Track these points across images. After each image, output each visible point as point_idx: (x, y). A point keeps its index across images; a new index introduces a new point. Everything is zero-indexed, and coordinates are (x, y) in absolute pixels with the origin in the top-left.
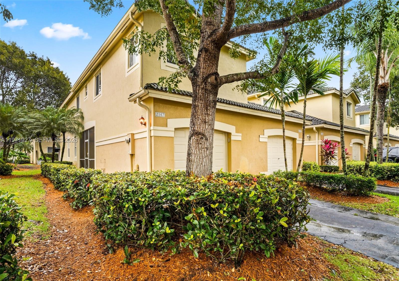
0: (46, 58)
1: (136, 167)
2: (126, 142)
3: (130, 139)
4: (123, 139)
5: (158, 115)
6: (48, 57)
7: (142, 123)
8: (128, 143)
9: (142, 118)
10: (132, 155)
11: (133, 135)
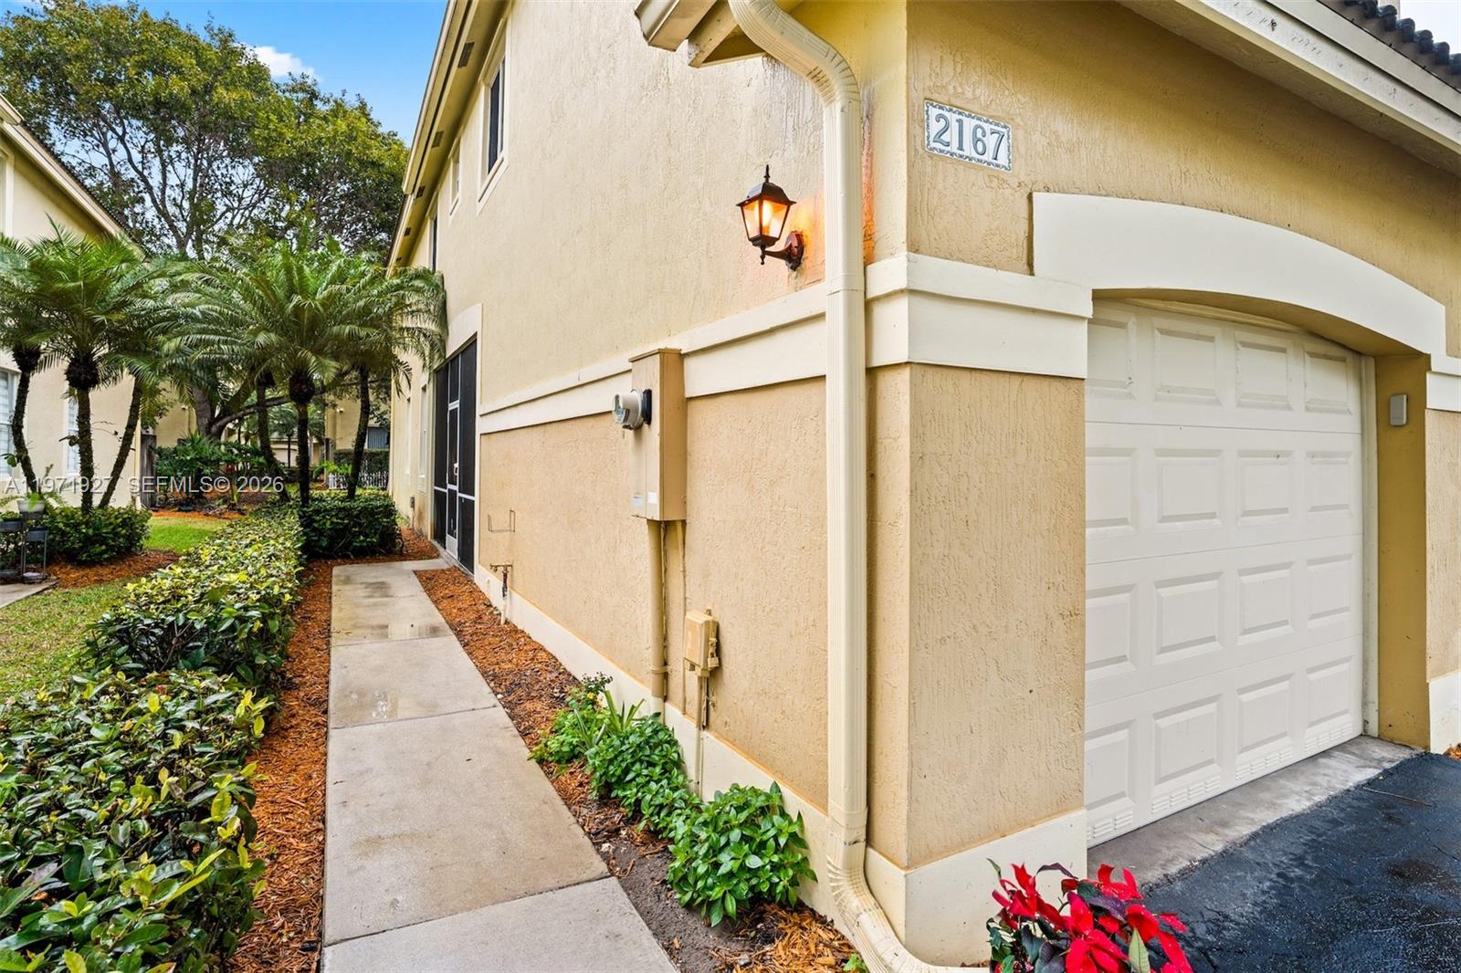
0: (356, 98)
1: (700, 642)
2: (618, 419)
3: (648, 393)
4: (600, 399)
5: (951, 136)
6: (362, 96)
7: (763, 241)
8: (638, 429)
9: (772, 193)
10: (666, 531)
11: (673, 362)
